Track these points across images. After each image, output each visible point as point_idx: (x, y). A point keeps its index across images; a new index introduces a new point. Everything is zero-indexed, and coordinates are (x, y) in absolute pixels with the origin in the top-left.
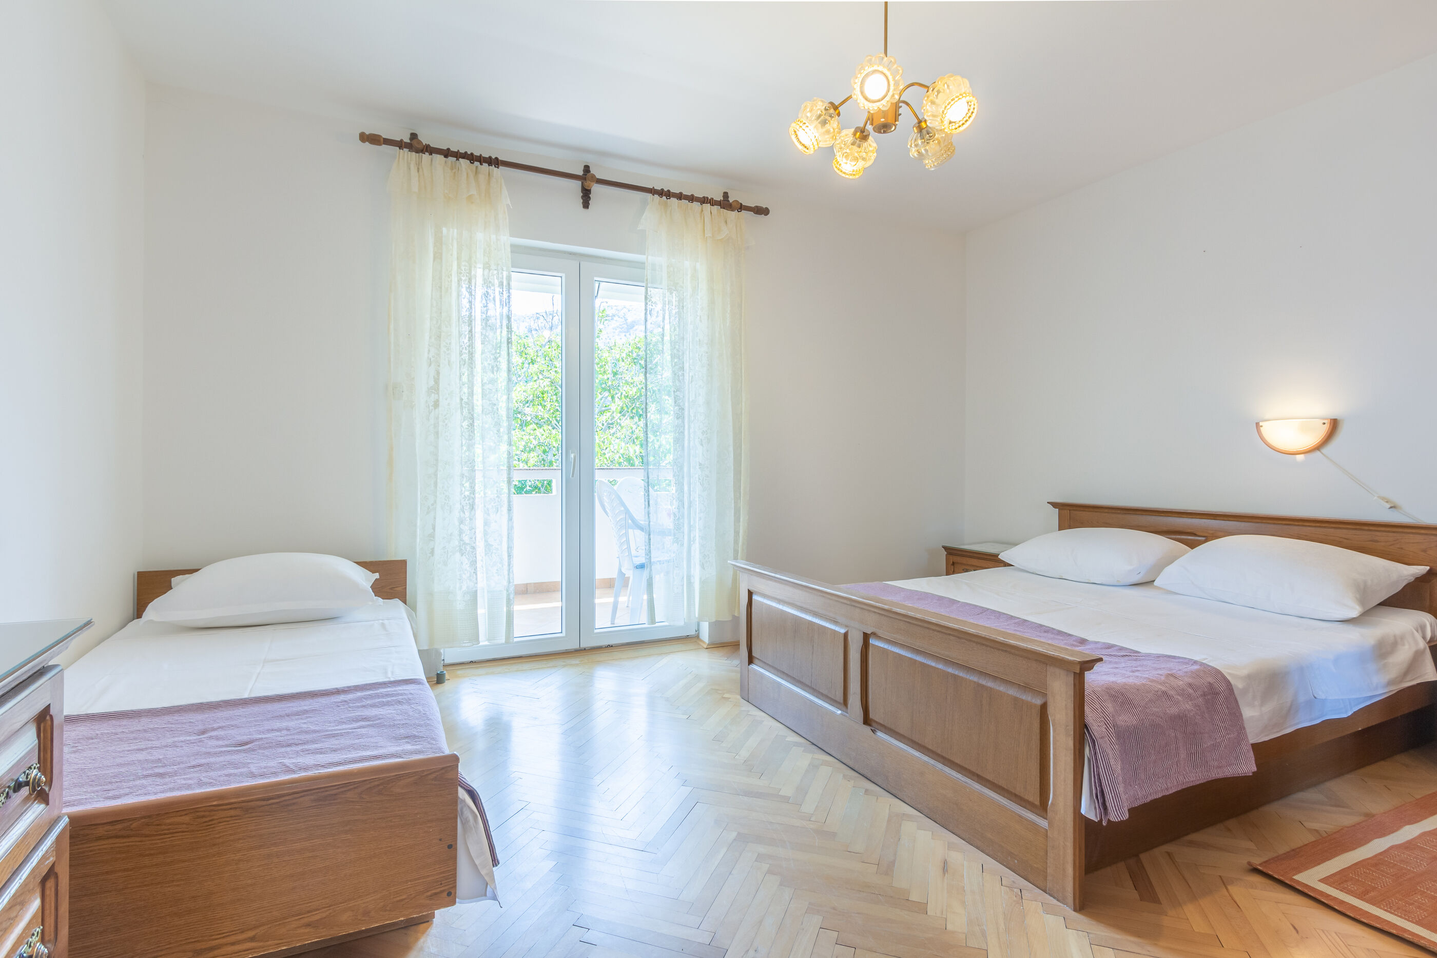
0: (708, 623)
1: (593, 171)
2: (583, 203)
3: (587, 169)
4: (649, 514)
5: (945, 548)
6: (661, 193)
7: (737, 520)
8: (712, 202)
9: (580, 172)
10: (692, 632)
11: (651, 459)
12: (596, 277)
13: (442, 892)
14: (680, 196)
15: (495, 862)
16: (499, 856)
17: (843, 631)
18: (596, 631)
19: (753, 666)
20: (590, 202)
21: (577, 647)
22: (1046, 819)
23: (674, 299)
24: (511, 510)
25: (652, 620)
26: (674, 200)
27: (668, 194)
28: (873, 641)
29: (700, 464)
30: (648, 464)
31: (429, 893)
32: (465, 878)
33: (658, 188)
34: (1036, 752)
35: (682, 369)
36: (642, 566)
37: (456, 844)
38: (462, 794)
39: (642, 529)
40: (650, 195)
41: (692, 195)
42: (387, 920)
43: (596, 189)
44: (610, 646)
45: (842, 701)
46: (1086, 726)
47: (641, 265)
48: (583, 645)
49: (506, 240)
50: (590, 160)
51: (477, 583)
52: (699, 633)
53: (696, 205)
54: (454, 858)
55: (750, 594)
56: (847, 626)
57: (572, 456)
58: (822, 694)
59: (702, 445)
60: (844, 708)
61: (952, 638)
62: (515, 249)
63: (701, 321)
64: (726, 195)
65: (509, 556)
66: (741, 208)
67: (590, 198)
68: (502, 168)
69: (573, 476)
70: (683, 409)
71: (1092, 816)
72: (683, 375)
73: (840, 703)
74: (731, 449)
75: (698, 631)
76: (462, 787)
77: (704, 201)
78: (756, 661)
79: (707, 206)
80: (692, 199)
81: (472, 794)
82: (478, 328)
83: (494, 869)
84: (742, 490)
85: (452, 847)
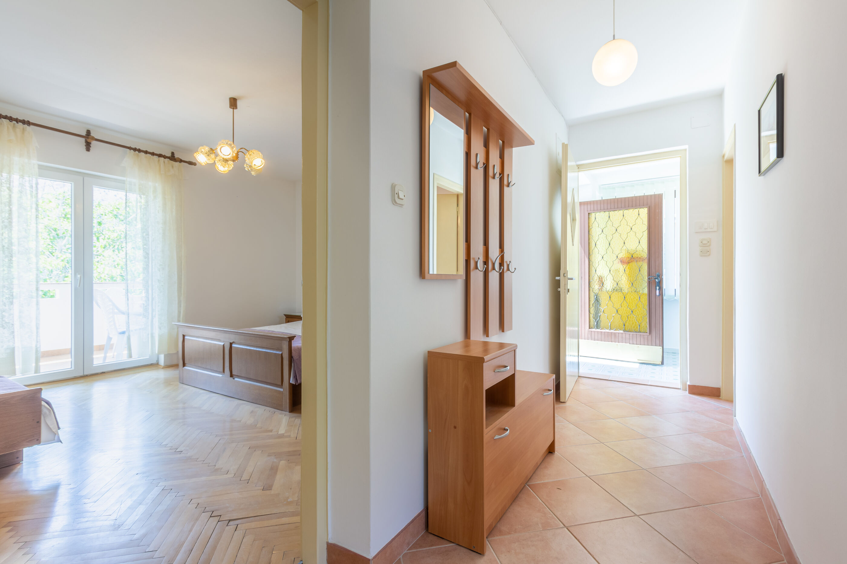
0: (163, 355)
1: (92, 134)
2: (86, 148)
3: (88, 132)
4: (128, 304)
5: (285, 315)
6: (135, 150)
7: (179, 306)
8: (165, 157)
9: (84, 134)
10: (154, 362)
11: (129, 277)
12: (94, 185)
13: (35, 439)
14: (146, 152)
15: (59, 428)
16: (60, 426)
17: (223, 344)
18: (94, 366)
19: (186, 368)
20: (90, 148)
21: (82, 374)
22: (282, 388)
23: (143, 201)
24: (38, 304)
25: (130, 356)
26: (143, 154)
27: (140, 151)
28: (234, 345)
29: (158, 280)
30: (127, 280)
31: (28, 440)
32: (44, 434)
33: (133, 147)
34: (280, 369)
35: (148, 235)
36: (123, 333)
37: (41, 421)
38: (43, 403)
39: (123, 313)
40: (128, 150)
41: (153, 153)
42: (7, 452)
43: (94, 143)
44: (103, 373)
45: (222, 371)
46: (292, 357)
47: (123, 182)
48: (86, 373)
49: (35, 162)
50: (90, 128)
51: (14, 343)
52: (158, 362)
53: (156, 157)
54: (40, 426)
55: (184, 336)
56: (224, 342)
57: (79, 276)
58: (215, 371)
59: (159, 271)
60: (223, 374)
61: (258, 338)
62: (40, 167)
63: (158, 212)
64: (173, 153)
65: (37, 328)
66: (181, 161)
67: (90, 146)
68: (32, 126)
69: (79, 286)
70: (148, 254)
71: (294, 383)
72: (148, 238)
73: (221, 372)
74: (176, 273)
75: (158, 361)
76: (43, 401)
77: (160, 156)
78: (187, 365)
79: (162, 159)
80: (153, 154)
81: (48, 403)
82: (15, 208)
83: (58, 431)
84: (182, 292)
85: (39, 422)
